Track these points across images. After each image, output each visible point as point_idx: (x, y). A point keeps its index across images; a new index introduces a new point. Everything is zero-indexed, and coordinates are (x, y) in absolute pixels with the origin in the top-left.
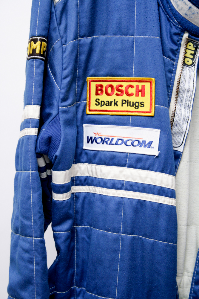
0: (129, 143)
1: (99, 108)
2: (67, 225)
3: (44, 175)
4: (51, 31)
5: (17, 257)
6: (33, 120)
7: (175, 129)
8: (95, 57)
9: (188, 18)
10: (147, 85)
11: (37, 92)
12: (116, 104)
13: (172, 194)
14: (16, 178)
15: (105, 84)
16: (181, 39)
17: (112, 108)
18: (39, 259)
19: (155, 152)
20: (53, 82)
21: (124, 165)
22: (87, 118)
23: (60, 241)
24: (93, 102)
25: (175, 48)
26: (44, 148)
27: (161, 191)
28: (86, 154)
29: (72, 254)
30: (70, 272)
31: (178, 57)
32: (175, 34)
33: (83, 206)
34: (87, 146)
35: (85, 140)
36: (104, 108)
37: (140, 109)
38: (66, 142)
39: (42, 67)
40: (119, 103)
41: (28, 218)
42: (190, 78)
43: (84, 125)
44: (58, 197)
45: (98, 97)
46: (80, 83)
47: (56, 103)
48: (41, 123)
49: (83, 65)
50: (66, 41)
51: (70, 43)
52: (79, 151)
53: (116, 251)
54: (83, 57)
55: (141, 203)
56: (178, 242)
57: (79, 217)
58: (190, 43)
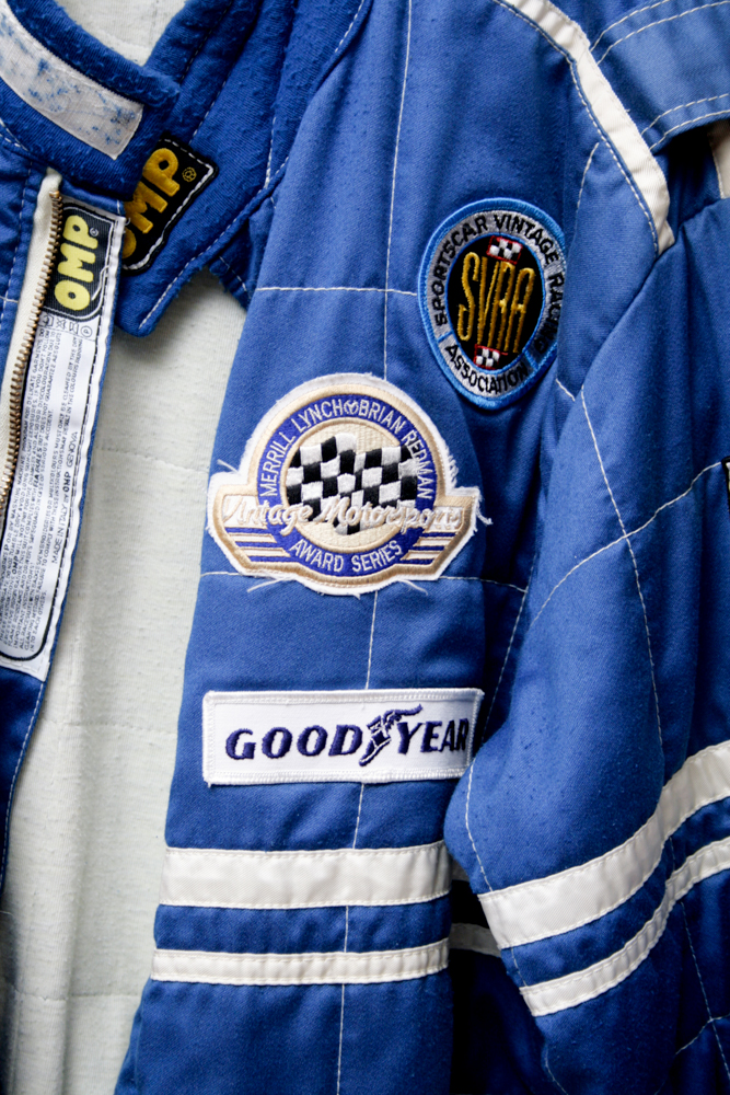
58: (76, 220)
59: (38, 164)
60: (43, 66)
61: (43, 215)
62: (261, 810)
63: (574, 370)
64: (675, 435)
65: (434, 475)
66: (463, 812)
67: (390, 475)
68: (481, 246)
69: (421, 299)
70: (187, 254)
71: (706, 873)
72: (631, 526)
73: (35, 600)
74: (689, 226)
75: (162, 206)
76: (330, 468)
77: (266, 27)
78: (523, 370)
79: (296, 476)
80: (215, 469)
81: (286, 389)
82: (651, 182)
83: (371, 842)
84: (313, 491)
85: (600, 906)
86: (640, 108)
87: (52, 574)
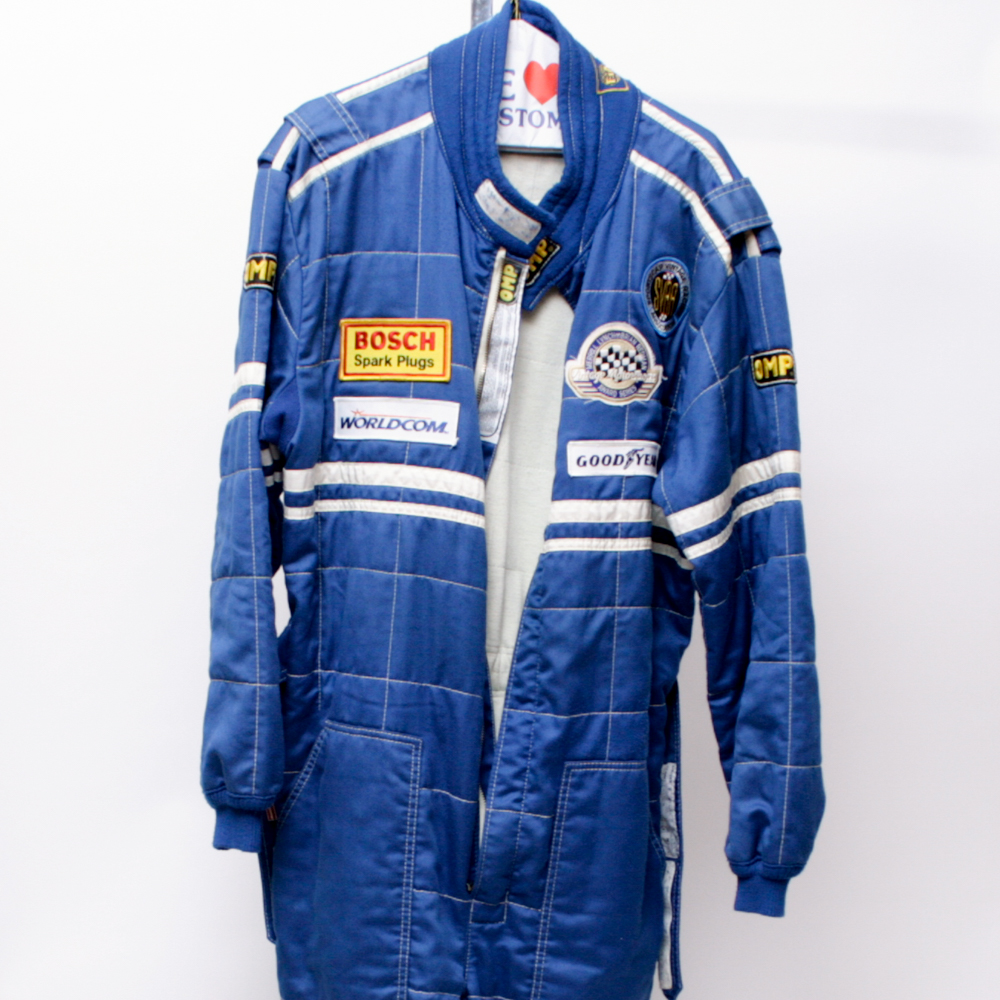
0: (409, 425)
1: (360, 369)
2: (308, 561)
3: (270, 481)
4: (284, 244)
5: (226, 612)
6: (254, 387)
7: (484, 406)
8: (354, 288)
9: (503, 226)
10: (439, 332)
11: (259, 342)
12: (388, 362)
13: (478, 508)
14: (223, 489)
15: (370, 331)
16: (494, 260)
17: (383, 369)
18: (264, 610)
19: (450, 438)
20: (286, 328)
21: (401, 462)
22: (340, 387)
23: (295, 589)
24: (350, 361)
25: (484, 273)
26: (272, 432)
27: (461, 503)
28: (339, 446)
29: (315, 615)
30: (312, 644)
31: (489, 289)
32: (485, 251)
33: (333, 533)
34: (340, 434)
35: (337, 424)
36: (370, 369)
37: (428, 370)
38: (308, 424)
39: (269, 303)
40: (394, 362)
41: (246, 546)
42: (509, 323)
43: (336, 399)
44: (294, 514)
45: (359, 352)
46: (330, 330)
47: (290, 359)
48: (267, 392)
49: (334, 300)
50: (307, 262)
51: (316, 262)
52: (327, 442)
53: (388, 601)
54: (335, 287)
55: (429, 523)
56: (489, 586)
57: (327, 553)
58: (510, 267)
59: (497, 246)
60: (506, 210)
61: (497, 265)
62: (590, 486)
63: (698, 321)
64: (735, 345)
65: (647, 361)
66: (661, 487)
67: (632, 361)
68: (661, 275)
69: (642, 294)
70: (549, 279)
71: (744, 514)
72: (722, 377)
73: (494, 413)
74: (737, 267)
75: (540, 260)
76: (611, 358)
77: (582, 194)
78: (673, 323)
79: (598, 361)
80: (568, 358)
81: (593, 329)
82: (725, 252)
83: (629, 497)
84: (605, 367)
85: (714, 517)
86: (721, 224)
87: (501, 402)
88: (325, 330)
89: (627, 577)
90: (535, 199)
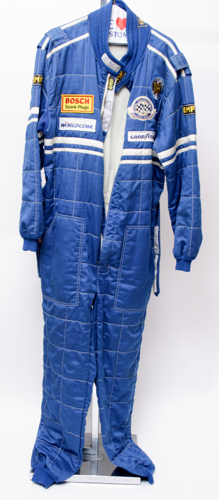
0: (81, 126)
1: (67, 109)
2: (51, 166)
3: (40, 142)
4: (45, 72)
5: (27, 181)
6: (36, 114)
7: (103, 121)
8: (65, 85)
9: (110, 67)
10: (90, 99)
11: (37, 101)
12: (75, 107)
14: (26, 144)
15: (70, 98)
17: (74, 109)
18: (38, 180)
19: (93, 130)
20: (45, 97)
21: (79, 137)
22: (61, 114)
23: (47, 174)
24: (64, 107)
25: (104, 81)
26: (41, 128)
27: (96, 149)
28: (61, 132)
29: (53, 182)
30: (52, 190)
31: (105, 86)
32: (104, 74)
33: (59, 158)
34: (61, 128)
35: (60, 125)
36: (70, 109)
37: (87, 110)
38: (51, 125)
39: (40, 89)
40: (77, 107)
41: (33, 161)
42: (111, 96)
43: (60, 118)
44: (47, 152)
45: (67, 104)
46: (58, 97)
47: (46, 106)
48: (40, 116)
49: (60, 89)
50: (52, 77)
51: (54, 77)
52: (57, 131)
53: (75, 178)
54: (60, 85)
55: (87, 155)
56: (104, 174)
57: (57, 163)
58: (111, 79)
59: (108, 73)
60: (111, 62)
61: (108, 78)
62: (134, 144)
63: (167, 96)
64: (178, 103)
65: (152, 107)
66: (155, 145)
67: (147, 107)
68: (156, 82)
69: (150, 88)
70: (123, 83)
71: (179, 153)
72: (174, 113)
73: (106, 122)
74: (179, 80)
75: (120, 77)
76: (141, 107)
77: (133, 58)
78: (160, 96)
79: (137, 107)
80: (128, 107)
81: (136, 98)
82: (175, 75)
83: (145, 148)
84: (139, 109)
85: (171, 154)
86: (174, 67)
87: (108, 119)
88: (57, 97)
89: (145, 172)
90: (119, 59)
